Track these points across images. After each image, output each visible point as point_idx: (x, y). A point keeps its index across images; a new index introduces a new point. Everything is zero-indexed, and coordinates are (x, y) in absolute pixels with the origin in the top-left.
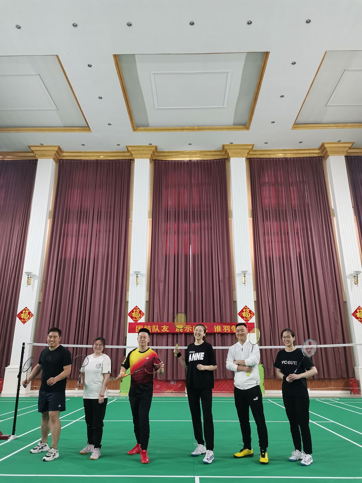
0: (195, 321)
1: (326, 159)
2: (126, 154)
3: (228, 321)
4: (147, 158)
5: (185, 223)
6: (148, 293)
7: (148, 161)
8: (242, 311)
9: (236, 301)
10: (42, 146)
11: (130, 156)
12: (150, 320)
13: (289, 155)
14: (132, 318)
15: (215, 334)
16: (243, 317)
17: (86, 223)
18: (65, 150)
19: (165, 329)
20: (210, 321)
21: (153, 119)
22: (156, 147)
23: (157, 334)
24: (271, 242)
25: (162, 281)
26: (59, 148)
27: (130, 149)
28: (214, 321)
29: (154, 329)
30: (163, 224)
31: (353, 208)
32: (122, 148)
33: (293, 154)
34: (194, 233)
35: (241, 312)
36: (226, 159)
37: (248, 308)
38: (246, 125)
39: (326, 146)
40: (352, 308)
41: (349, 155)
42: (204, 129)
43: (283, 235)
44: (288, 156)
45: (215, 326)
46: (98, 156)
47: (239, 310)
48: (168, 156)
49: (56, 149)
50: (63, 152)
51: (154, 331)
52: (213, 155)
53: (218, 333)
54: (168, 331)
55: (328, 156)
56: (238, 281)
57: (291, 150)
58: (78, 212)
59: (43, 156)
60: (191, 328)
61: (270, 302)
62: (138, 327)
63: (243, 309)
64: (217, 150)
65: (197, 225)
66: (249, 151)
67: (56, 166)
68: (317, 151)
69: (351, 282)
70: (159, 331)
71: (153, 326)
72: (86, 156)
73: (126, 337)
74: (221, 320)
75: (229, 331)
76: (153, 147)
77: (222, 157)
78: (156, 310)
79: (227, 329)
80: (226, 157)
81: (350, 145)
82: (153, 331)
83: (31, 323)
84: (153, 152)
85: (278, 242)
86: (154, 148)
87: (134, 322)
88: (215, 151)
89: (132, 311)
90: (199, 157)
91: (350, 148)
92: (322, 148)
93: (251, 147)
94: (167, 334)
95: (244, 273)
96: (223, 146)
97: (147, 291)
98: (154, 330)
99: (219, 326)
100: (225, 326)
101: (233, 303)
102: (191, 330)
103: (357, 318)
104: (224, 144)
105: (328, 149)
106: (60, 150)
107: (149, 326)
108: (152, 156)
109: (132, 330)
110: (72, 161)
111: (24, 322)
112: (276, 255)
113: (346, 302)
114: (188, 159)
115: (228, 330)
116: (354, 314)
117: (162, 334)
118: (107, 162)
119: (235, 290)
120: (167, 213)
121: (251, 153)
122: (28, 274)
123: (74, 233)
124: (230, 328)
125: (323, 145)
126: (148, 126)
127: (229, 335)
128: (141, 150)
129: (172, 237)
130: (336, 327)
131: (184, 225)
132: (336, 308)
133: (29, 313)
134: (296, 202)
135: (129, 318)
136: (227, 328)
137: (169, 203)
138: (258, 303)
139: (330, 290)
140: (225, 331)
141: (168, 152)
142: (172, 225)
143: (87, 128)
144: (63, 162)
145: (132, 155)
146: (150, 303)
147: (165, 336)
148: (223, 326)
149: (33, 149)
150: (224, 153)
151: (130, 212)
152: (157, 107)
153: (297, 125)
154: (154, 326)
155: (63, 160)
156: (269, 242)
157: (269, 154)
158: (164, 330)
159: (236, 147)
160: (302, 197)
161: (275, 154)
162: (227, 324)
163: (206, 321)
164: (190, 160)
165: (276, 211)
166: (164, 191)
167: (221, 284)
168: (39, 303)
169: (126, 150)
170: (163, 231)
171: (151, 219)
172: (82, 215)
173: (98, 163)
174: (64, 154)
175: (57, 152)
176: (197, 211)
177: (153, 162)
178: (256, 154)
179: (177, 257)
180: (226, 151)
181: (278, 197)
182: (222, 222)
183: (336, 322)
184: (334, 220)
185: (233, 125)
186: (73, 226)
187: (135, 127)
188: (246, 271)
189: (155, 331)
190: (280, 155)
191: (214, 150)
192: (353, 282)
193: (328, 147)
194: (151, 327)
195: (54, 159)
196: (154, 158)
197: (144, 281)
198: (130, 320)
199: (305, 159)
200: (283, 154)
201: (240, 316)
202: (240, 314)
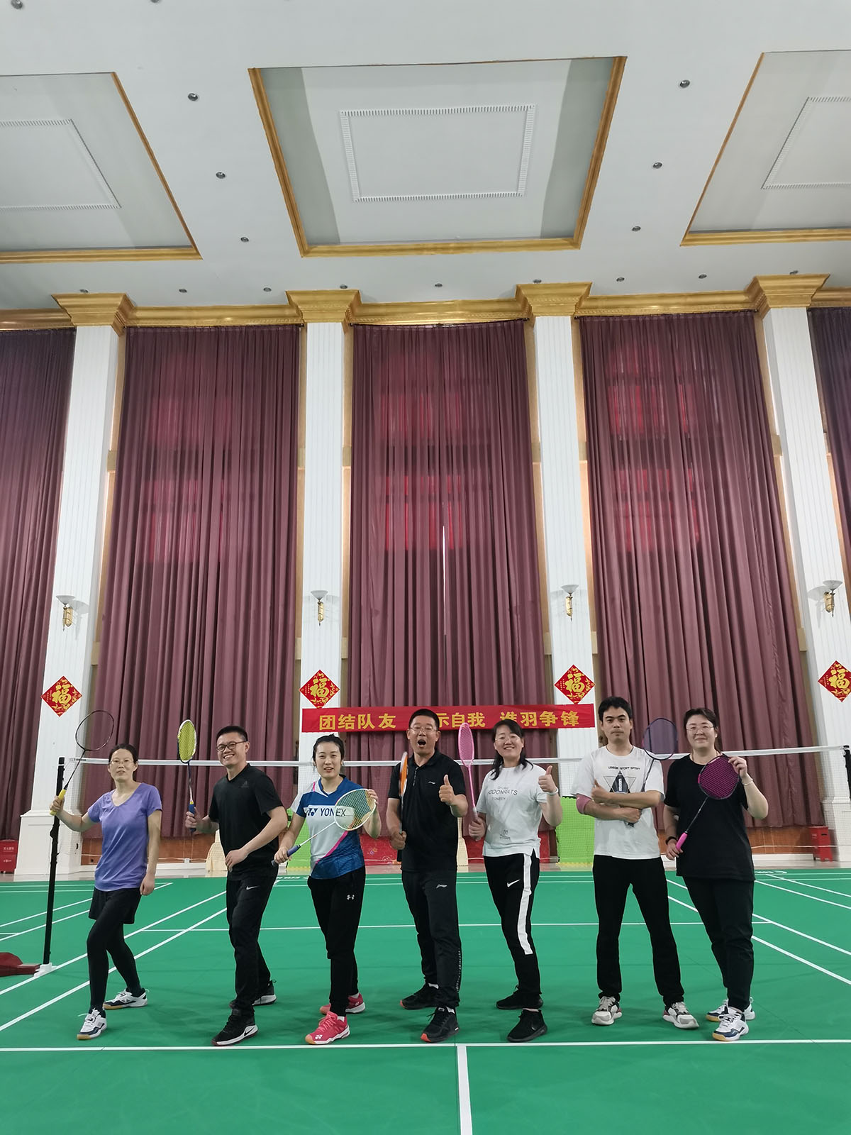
0: (456, 702)
1: (762, 317)
2: (287, 312)
3: (533, 701)
4: (336, 320)
5: (429, 475)
6: (346, 640)
7: (339, 327)
8: (565, 678)
9: (551, 655)
10: (85, 293)
11: (295, 317)
12: (353, 704)
13: (675, 307)
14: (310, 697)
16: (566, 692)
17: (196, 479)
18: (139, 306)
19: (387, 722)
20: (491, 703)
21: (349, 226)
22: (358, 295)
23: (369, 733)
24: (633, 516)
25: (377, 612)
26: (126, 299)
27: (294, 299)
28: (500, 702)
29: (362, 722)
30: (378, 478)
31: (824, 432)
32: (277, 297)
33: (685, 304)
34: (451, 498)
35: (561, 679)
36: (525, 320)
37: (579, 672)
38: (572, 236)
39: (762, 284)
40: (820, 666)
41: (817, 305)
42: (470, 248)
43: (660, 498)
44: (674, 310)
45: (503, 714)
46: (220, 318)
47: (557, 676)
48: (387, 315)
49: (119, 301)
50: (136, 309)
51: (362, 726)
52: (494, 311)
54: (394, 727)
55: (768, 309)
56: (556, 608)
57: (681, 296)
58: (176, 452)
59: (90, 319)
60: (448, 718)
61: (631, 656)
62: (323, 718)
63: (567, 674)
64: (502, 298)
65: (458, 479)
66: (581, 299)
67: (120, 342)
68: (743, 298)
69: (818, 605)
70: (373, 727)
71: (359, 716)
72: (190, 318)
73: (297, 743)
74: (517, 699)
75: (535, 724)
76: (350, 293)
77: (515, 316)
78: (365, 680)
79: (530, 719)
80: (524, 316)
81: (818, 282)
82: (359, 728)
83: (76, 713)
84: (351, 306)
85: (649, 516)
86: (352, 297)
87: (315, 708)
88: (499, 302)
89: (311, 683)
90: (461, 316)
91: (820, 289)
92: (754, 288)
93: (584, 290)
94: (392, 733)
95: (570, 591)
96: (518, 289)
97: (344, 636)
98: (362, 724)
99: (512, 713)
100: (526, 714)
101: (544, 661)
102: (447, 724)
103: (830, 688)
104: (521, 283)
105: (767, 293)
106: (127, 305)
107: (350, 715)
108: (347, 316)
109: (311, 726)
110: (158, 331)
111: (60, 711)
112: (643, 547)
113: (805, 652)
114: (435, 322)
115: (533, 722)
116: (825, 680)
117: (381, 733)
118: (241, 332)
119: (548, 630)
120: (387, 450)
121: (584, 304)
122: (65, 600)
123: (170, 503)
124: (538, 718)
125: (755, 282)
126: (337, 242)
127: (536, 734)
128: (321, 301)
129: (399, 512)
130: (781, 710)
131: (427, 481)
132: (782, 668)
133: (71, 690)
134: (690, 421)
135: (303, 698)
136: (531, 717)
137: (392, 428)
138: (601, 659)
139: (768, 625)
141: (387, 306)
142: (398, 480)
143: (190, 249)
144: (136, 334)
145: (300, 314)
146: (352, 664)
147: (387, 739)
148: (521, 713)
149: (62, 302)
150: (519, 306)
151: (300, 450)
152: (356, 196)
153: (693, 234)
154: (361, 717)
155: (135, 327)
156: (627, 517)
157: (627, 307)
158: (385, 724)
159: (548, 291)
160: (705, 410)
161: (642, 305)
162: (529, 708)
163: (482, 703)
164: (440, 325)
165: (643, 442)
166: (378, 399)
167: (515, 616)
168: (94, 667)
169: (287, 302)
170: (378, 495)
171: (350, 468)
172: (186, 460)
173: (219, 333)
174: (139, 314)
175: (121, 308)
176: (458, 448)
177: (351, 330)
178: (596, 308)
179: (411, 558)
180: (525, 301)
181: (648, 410)
182: (517, 471)
183: (782, 699)
184: (781, 462)
185: (541, 237)
186: (165, 488)
187: (307, 246)
188: (573, 586)
189: (364, 728)
190: (655, 309)
191: (495, 298)
192: (823, 607)
193: (766, 288)
194: (354, 717)
195: (115, 326)
196: (354, 321)
197: (335, 613)
198: (305, 703)
199: (714, 316)
200: (661, 305)
201: (560, 689)
202: (561, 685)
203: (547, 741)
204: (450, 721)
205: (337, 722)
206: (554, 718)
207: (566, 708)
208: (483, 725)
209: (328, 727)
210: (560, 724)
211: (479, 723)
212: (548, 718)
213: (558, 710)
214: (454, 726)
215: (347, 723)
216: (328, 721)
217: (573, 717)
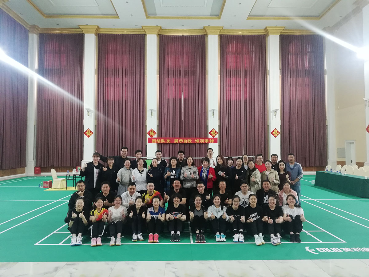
0: (185, 137)
1: (268, 37)
2: (141, 30)
3: (203, 137)
4: (155, 34)
5: (179, 78)
6: (158, 121)
9: (208, 126)
10: (87, 25)
11: (143, 32)
12: (160, 136)
13: (245, 33)
14: (149, 135)
15: (196, 144)
16: (211, 135)
17: (118, 77)
19: (168, 141)
20: (193, 137)
21: (158, 11)
22: (161, 27)
23: (164, 144)
25: (166, 114)
26: (98, 27)
27: (143, 28)
28: (195, 137)
30: (166, 79)
31: (280, 69)
32: (139, 27)
33: (248, 32)
34: (185, 84)
36: (206, 35)
37: (215, 130)
38: (218, 16)
39: (268, 28)
40: (271, 129)
41: (282, 34)
42: (192, 18)
43: (237, 86)
45: (196, 140)
46: (123, 31)
47: (209, 131)
48: (169, 32)
49: (96, 27)
50: (100, 29)
51: (162, 142)
52: (197, 32)
53: (197, 143)
54: (170, 142)
55: (269, 35)
56: (210, 114)
57: (247, 30)
58: (113, 70)
59: (88, 32)
61: (227, 126)
63: (211, 131)
64: (200, 29)
65: (187, 79)
66: (221, 30)
67: (96, 37)
68: (263, 31)
70: (165, 142)
72: (115, 31)
73: (147, 145)
74: (199, 136)
75: (203, 142)
76: (159, 27)
77: (203, 34)
78: (163, 131)
80: (206, 34)
81: (283, 29)
83: (92, 137)
84: (159, 30)
85: (234, 91)
86: (159, 28)
87: (151, 137)
88: (199, 30)
89: (150, 131)
90: (189, 33)
92: (266, 29)
93: (221, 28)
94: (169, 144)
95: (213, 110)
96: (204, 27)
97: (157, 120)
99: (198, 139)
100: (202, 140)
101: (206, 127)
103: (273, 135)
105: (269, 31)
107: (159, 139)
108: (158, 33)
109: (150, 141)
110: (106, 35)
111: (88, 137)
112: (232, 99)
113: (269, 126)
114: (181, 34)
116: (272, 133)
117: (167, 144)
118: (129, 36)
119: (208, 119)
120: (168, 71)
122: (88, 110)
123: (112, 84)
126: (156, 15)
127: (204, 144)
128: (152, 29)
129: (172, 88)
130: (261, 139)
131: (179, 80)
132: (263, 129)
133: (91, 132)
134: (247, 65)
137: (170, 65)
138: (220, 127)
139: (261, 119)
141: (168, 30)
142: (171, 79)
144: (100, 36)
145: (145, 31)
146: (160, 127)
148: (200, 140)
149: (80, 27)
150: (204, 31)
151: (146, 71)
152: (162, 6)
153: (250, 17)
154: (162, 140)
155: (101, 34)
156: (229, 91)
157: (233, 32)
159: (212, 28)
160: (251, 62)
161: (237, 32)
163: (191, 137)
164: (183, 35)
165: (234, 71)
166: (166, 56)
167: (200, 116)
168: (95, 126)
169: (141, 28)
170: (166, 83)
171: (159, 75)
172: (116, 72)
173: (123, 36)
174: (101, 30)
175: (97, 29)
176: (187, 71)
177: (159, 36)
178: (225, 32)
179: (175, 100)
180: (206, 30)
181: (236, 62)
182: (202, 74)
183: (262, 137)
184: (268, 77)
185: (210, 15)
186: (111, 80)
187: (148, 16)
190: (240, 33)
191: (198, 29)
192: (274, 115)
195: (95, 34)
196: (160, 33)
197: (155, 114)
199: (255, 36)
200: (242, 32)
202: (210, 133)
203: (206, 146)
204: (183, 141)
205: (156, 141)
206: (208, 141)
207: (211, 139)
208: (191, 142)
209: (154, 142)
210: (209, 142)
211: (190, 142)
212: (207, 141)
213: (209, 139)
214: (184, 142)
215: (159, 141)
216: (154, 141)
217: (213, 141)
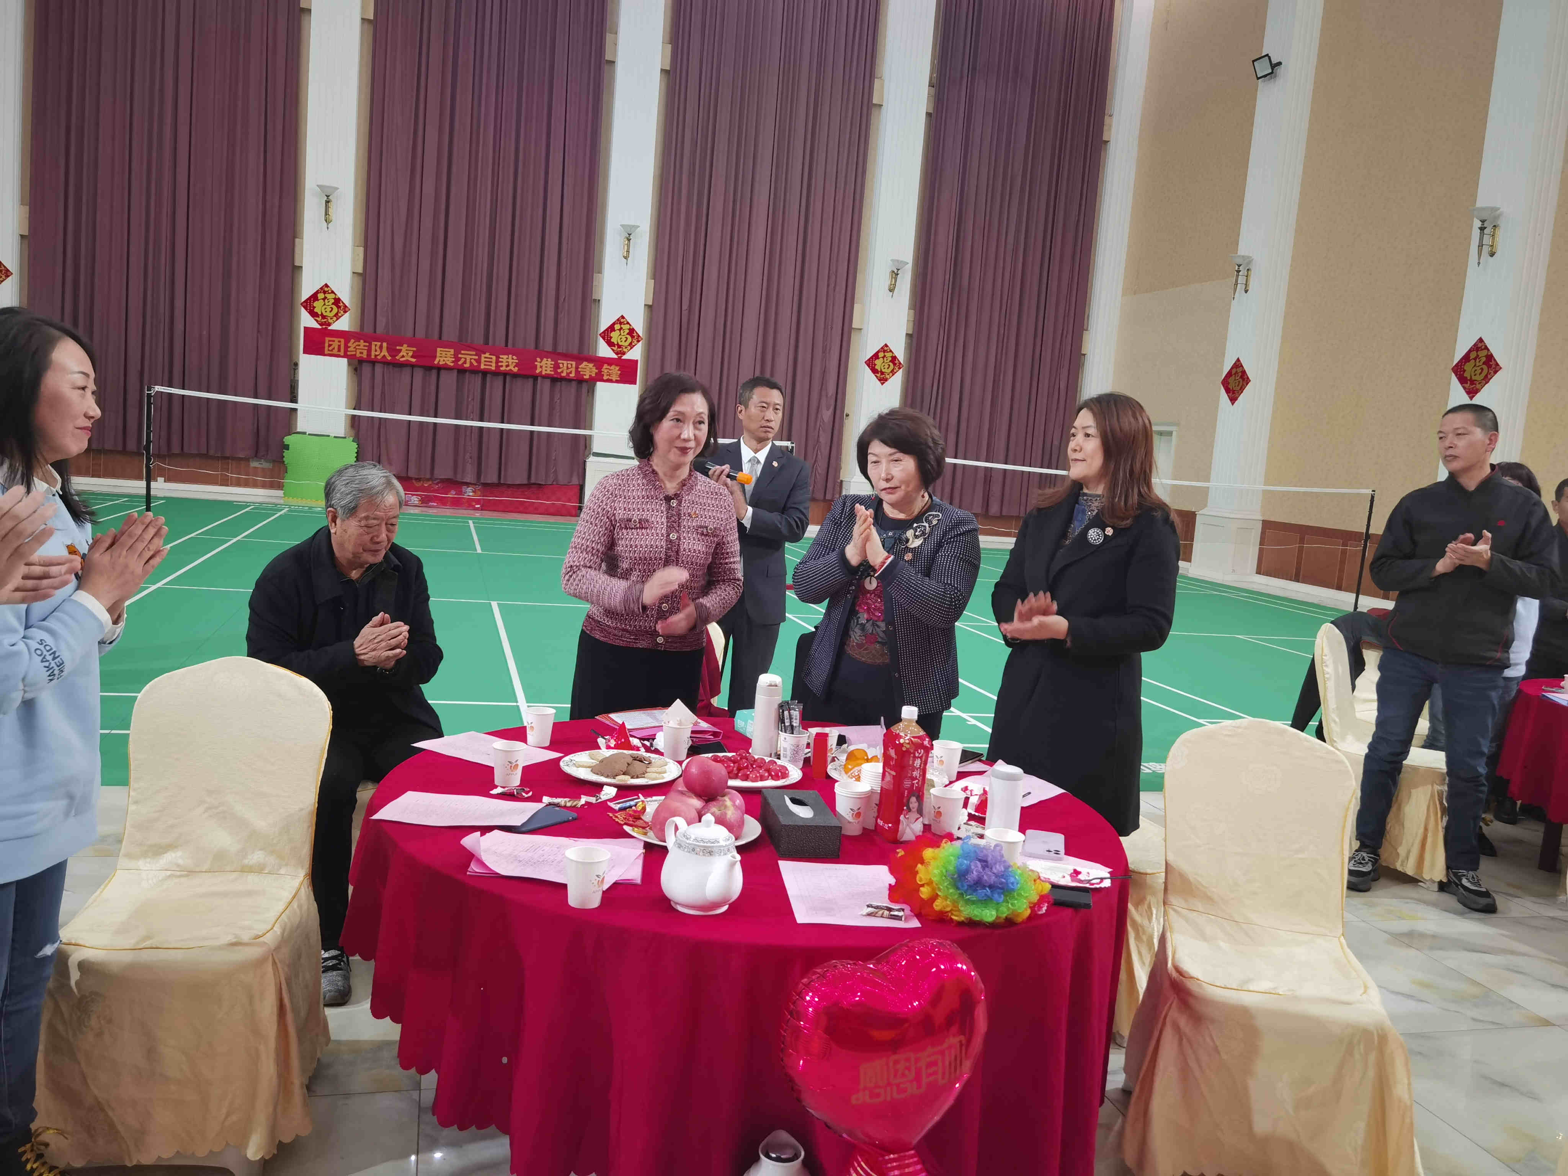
0: (487, 341)
3: (574, 349)
6: (361, 250)
8: (611, 328)
9: (599, 300)
12: (366, 326)
14: (313, 314)
15: (535, 378)
16: (610, 344)
19: (406, 354)
23: (384, 362)
28: (537, 348)
35: (607, 330)
37: (628, 323)
40: (870, 347)
45: (539, 360)
47: (603, 326)
51: (376, 356)
53: (546, 377)
54: (414, 360)
56: (611, 248)
60: (477, 357)
62: (329, 341)
63: (614, 324)
69: (882, 284)
70: (389, 358)
71: (374, 343)
73: (296, 364)
74: (555, 346)
75: (573, 375)
78: (382, 301)
82: (373, 357)
83: (8, 295)
87: (320, 327)
89: (314, 297)
94: (411, 366)
95: (629, 231)
97: (356, 243)
98: (377, 353)
99: (549, 360)
100: (565, 362)
101: (590, 306)
102: (475, 364)
103: (874, 371)
107: (362, 341)
109: (314, 348)
115: (571, 373)
116: (871, 362)
117: (399, 366)
124: (577, 368)
127: (574, 384)
135: (304, 314)
136: (569, 366)
138: (656, 312)
140: (564, 374)
146: (367, 280)
147: (407, 371)
148: (559, 361)
158: (403, 356)
162: (567, 356)
163: (516, 346)
168: (24, 238)
171: (371, 20)
188: (633, 226)
189: (379, 357)
192: (887, 286)
194: (367, 344)
197: (348, 215)
201: (604, 339)
202: (606, 335)
203: (584, 392)
204: (479, 361)
205: (346, 347)
206: (595, 370)
207: (609, 361)
208: (516, 370)
209: (335, 352)
210: (600, 378)
211: (511, 367)
212: (588, 370)
213: (600, 362)
214: (483, 367)
215: (359, 348)
216: (335, 345)
217: (615, 371)
